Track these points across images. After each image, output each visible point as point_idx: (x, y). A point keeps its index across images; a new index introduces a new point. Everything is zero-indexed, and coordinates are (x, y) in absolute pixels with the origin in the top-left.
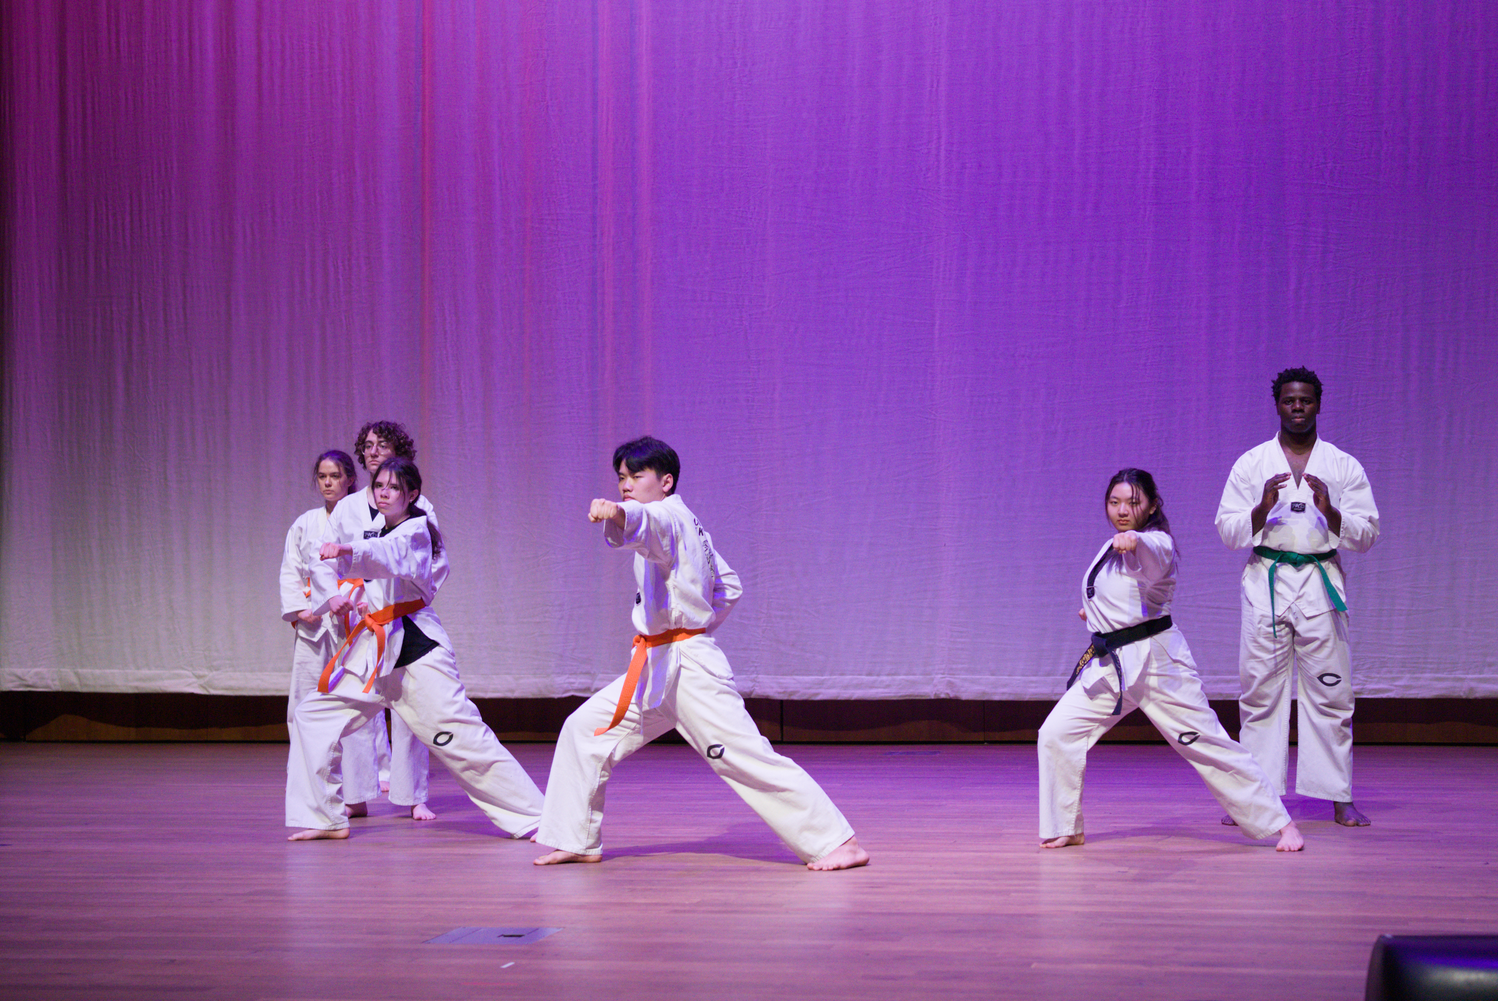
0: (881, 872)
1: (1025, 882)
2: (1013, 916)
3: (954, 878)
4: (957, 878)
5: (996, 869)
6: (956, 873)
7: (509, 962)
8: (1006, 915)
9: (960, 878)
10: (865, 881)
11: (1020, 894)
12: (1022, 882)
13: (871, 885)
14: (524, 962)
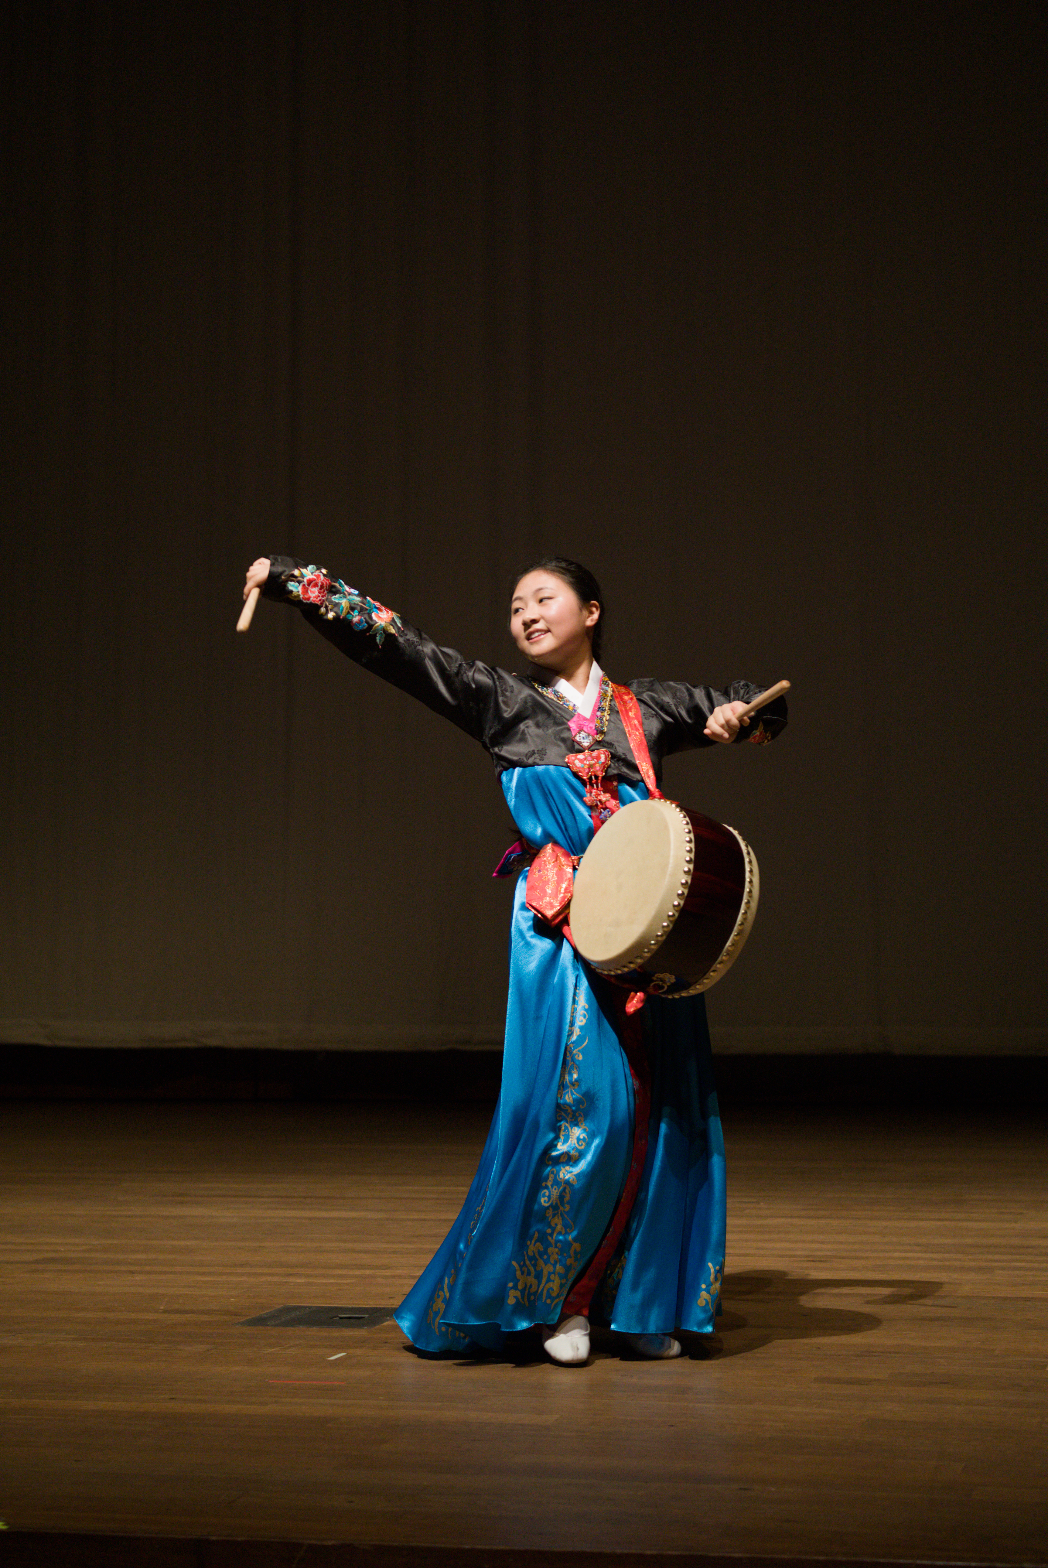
0: (822, 1243)
1: (1009, 1257)
2: (1005, 1299)
3: (915, 1252)
4: (921, 1252)
5: (969, 1241)
6: (918, 1245)
7: (341, 1353)
8: (994, 1297)
9: (925, 1252)
10: (806, 1253)
11: (1006, 1272)
12: (1004, 1257)
13: (812, 1259)
14: (358, 1352)
